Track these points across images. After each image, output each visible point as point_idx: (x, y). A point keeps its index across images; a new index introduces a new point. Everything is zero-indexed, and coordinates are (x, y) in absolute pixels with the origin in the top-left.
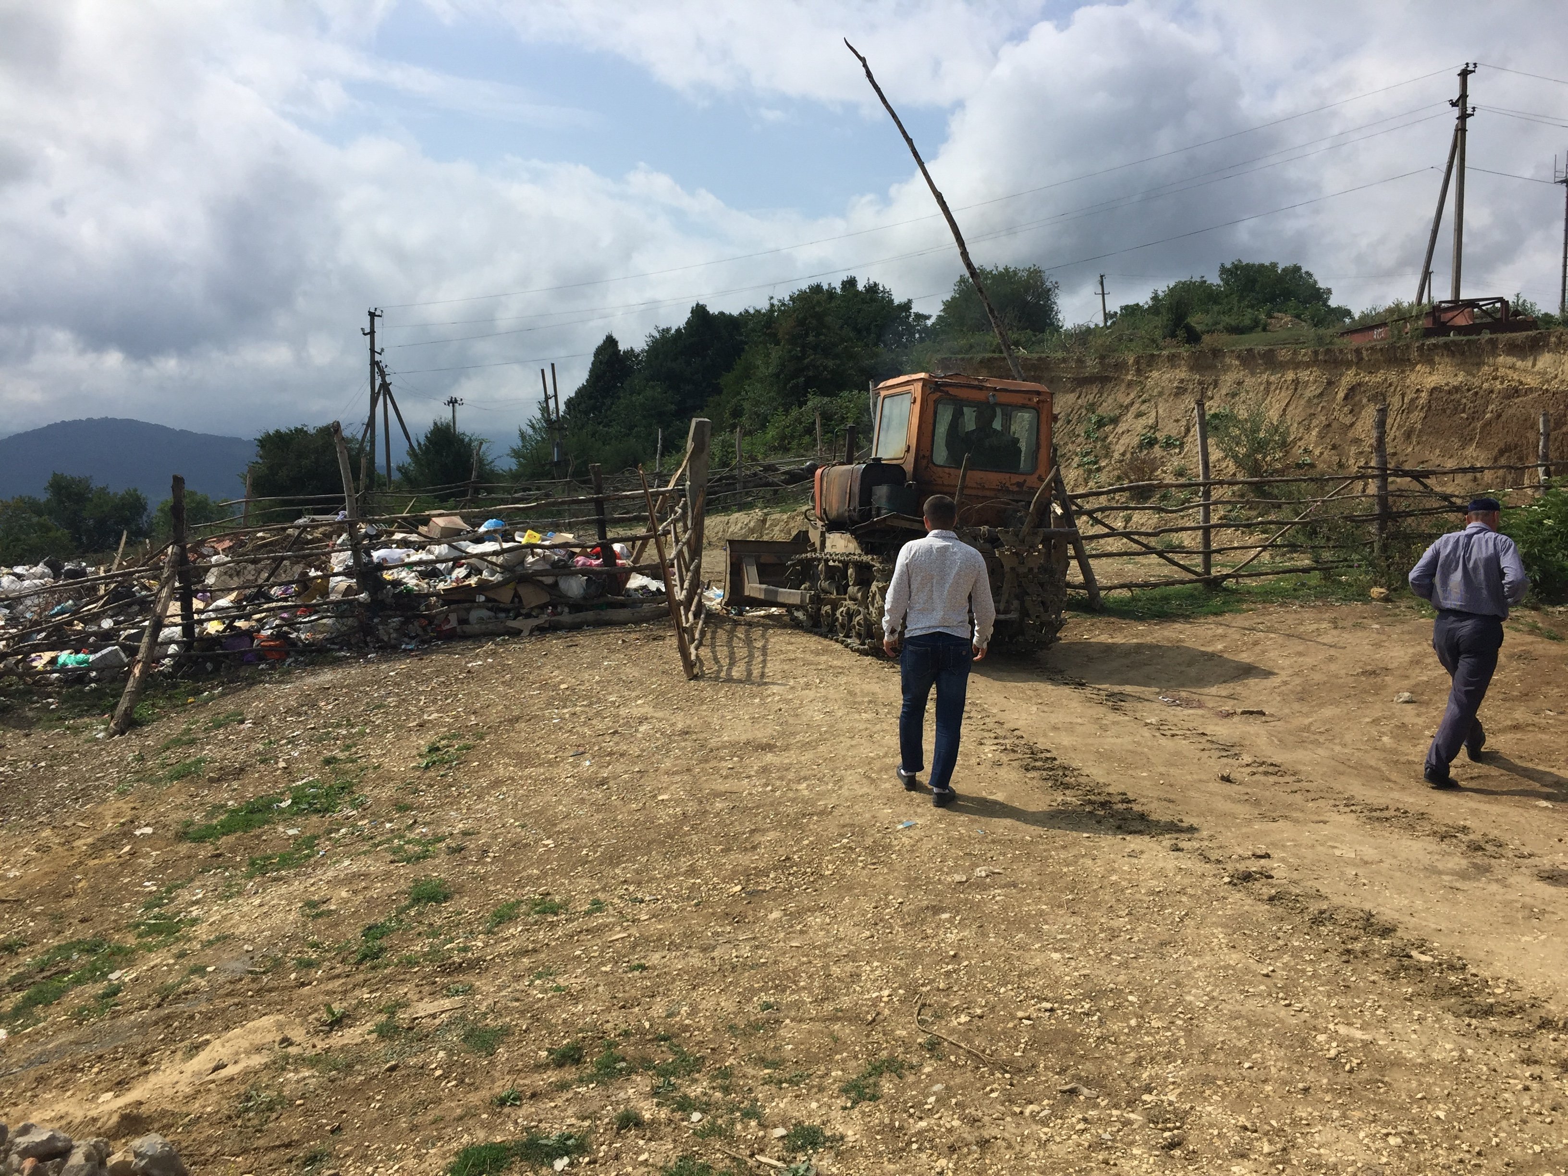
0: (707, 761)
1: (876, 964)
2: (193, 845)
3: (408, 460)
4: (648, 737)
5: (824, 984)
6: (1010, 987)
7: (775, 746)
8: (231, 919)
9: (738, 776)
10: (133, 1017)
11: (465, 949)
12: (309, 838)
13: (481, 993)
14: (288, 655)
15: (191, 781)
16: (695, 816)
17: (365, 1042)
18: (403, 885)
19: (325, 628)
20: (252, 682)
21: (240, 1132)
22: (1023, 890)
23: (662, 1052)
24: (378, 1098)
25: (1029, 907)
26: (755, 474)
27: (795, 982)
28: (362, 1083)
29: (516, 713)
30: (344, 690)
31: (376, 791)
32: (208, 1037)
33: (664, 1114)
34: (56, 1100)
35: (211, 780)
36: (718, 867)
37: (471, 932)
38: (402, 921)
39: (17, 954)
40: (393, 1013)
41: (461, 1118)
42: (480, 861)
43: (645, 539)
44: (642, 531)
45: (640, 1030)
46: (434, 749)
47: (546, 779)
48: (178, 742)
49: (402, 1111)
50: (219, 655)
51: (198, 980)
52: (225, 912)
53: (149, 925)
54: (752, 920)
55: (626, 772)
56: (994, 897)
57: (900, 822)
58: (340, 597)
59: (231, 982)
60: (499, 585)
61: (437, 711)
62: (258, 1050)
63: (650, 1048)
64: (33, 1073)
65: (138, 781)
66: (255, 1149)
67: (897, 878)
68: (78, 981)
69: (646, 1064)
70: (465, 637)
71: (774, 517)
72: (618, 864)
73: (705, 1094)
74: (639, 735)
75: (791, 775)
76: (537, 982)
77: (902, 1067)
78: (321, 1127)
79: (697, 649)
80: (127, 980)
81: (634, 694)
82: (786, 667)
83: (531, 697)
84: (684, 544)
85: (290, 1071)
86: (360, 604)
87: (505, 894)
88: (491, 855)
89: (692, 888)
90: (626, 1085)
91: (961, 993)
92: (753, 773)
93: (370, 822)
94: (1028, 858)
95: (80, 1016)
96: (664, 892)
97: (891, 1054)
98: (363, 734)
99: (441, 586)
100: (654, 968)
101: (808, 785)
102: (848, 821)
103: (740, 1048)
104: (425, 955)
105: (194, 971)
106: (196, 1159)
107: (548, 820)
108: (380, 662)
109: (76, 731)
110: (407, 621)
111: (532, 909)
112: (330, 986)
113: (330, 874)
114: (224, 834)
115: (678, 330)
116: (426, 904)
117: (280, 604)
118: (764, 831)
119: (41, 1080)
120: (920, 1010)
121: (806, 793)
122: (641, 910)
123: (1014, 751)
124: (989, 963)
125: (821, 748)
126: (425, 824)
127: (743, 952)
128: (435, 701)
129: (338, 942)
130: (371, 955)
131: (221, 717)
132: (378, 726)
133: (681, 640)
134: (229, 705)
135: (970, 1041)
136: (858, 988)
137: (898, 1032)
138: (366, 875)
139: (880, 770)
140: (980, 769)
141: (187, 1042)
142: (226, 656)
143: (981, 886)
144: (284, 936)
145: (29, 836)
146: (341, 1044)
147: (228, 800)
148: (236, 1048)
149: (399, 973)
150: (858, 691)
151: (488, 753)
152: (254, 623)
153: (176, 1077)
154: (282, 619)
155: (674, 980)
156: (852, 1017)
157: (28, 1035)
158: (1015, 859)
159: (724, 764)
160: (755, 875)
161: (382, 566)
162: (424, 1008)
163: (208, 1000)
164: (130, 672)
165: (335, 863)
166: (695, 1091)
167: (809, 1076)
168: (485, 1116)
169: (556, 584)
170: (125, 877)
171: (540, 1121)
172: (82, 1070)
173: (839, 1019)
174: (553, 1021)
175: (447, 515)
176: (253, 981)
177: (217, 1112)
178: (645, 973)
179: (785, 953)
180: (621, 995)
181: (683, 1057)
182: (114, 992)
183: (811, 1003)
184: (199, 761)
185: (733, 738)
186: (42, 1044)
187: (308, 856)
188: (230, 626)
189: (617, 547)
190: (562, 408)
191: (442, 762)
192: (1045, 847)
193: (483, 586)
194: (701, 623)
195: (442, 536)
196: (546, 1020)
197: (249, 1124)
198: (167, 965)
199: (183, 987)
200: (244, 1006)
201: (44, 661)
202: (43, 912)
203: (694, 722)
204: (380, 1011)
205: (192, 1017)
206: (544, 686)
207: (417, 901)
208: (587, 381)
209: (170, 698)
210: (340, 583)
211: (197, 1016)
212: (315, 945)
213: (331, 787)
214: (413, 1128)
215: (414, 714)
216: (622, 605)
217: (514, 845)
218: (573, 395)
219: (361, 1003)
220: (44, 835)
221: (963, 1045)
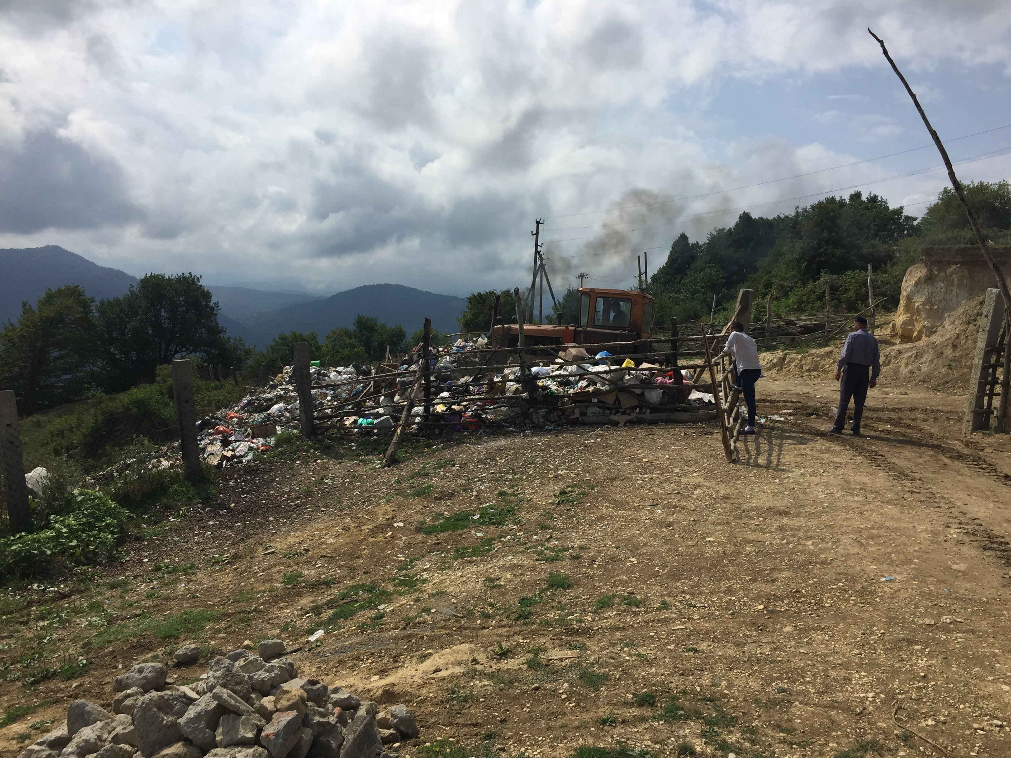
0: (741, 518)
1: (863, 673)
2: (425, 536)
3: (552, 312)
4: (700, 498)
5: (824, 681)
6: (968, 705)
7: (789, 513)
8: (445, 582)
9: (762, 531)
10: (390, 633)
11: (581, 621)
12: (489, 539)
13: (590, 650)
14: (480, 427)
15: (425, 498)
16: (731, 554)
17: (520, 669)
18: (543, 576)
19: (502, 413)
20: (460, 442)
21: (448, 712)
22: (980, 637)
23: (709, 709)
24: (528, 705)
25: (984, 649)
26: (779, 327)
27: (803, 678)
28: (519, 695)
29: (615, 475)
30: (512, 452)
31: (528, 515)
32: (431, 651)
33: (709, 750)
34: (348, 676)
35: (436, 498)
36: (747, 591)
37: (584, 611)
38: (542, 597)
39: (330, 587)
40: (537, 654)
41: (578, 728)
42: (590, 566)
43: (703, 368)
44: (699, 362)
45: (693, 690)
46: (563, 493)
47: (632, 519)
48: (418, 474)
49: (542, 716)
50: (442, 425)
51: (426, 616)
52: (441, 578)
53: (400, 580)
54: (771, 630)
55: (685, 520)
56: (956, 638)
57: (883, 576)
58: (512, 394)
59: (444, 620)
60: (607, 392)
61: (566, 469)
62: (459, 663)
63: (700, 705)
64: (337, 659)
65: (397, 495)
66: (456, 724)
67: (880, 616)
68: (362, 608)
69: (698, 715)
70: (584, 424)
71: (791, 356)
72: (678, 580)
73: (738, 742)
74: (695, 497)
75: (801, 534)
76: (626, 649)
77: (882, 748)
78: (494, 717)
79: (735, 442)
80: (388, 610)
81: (691, 469)
82: (798, 460)
83: (624, 465)
84: (729, 372)
85: (477, 680)
86: (522, 399)
87: (605, 590)
88: (597, 563)
89: (729, 602)
90: (684, 726)
91: (928, 703)
92: (773, 530)
93: (524, 534)
94: (984, 614)
95: (362, 628)
96: (710, 602)
97: (873, 738)
98: (521, 479)
99: (571, 391)
100: (703, 652)
101: (813, 543)
102: (842, 571)
103: (763, 715)
104: (556, 620)
105: (424, 611)
106: (423, 723)
107: (633, 545)
108: (532, 436)
109: (365, 463)
110: (549, 412)
111: (622, 601)
112: (500, 631)
113: (501, 563)
114: (442, 531)
115: (730, 230)
116: (557, 589)
117: (477, 397)
118: (780, 571)
119: (341, 662)
120: (896, 711)
121: (811, 547)
122: (694, 612)
123: (975, 535)
124: (951, 685)
125: (823, 518)
126: (557, 539)
127: (765, 651)
128: (564, 463)
129: (505, 605)
130: (523, 616)
131: (442, 462)
132: (530, 475)
133: (724, 436)
134: (447, 455)
135: (936, 739)
136: (849, 689)
137: (879, 724)
138: (522, 566)
139: (867, 538)
140: (948, 545)
141: (419, 653)
142: (446, 426)
143: (945, 629)
144: (474, 597)
145: (339, 521)
146: (506, 668)
147: (445, 511)
148: (447, 660)
149: (541, 630)
150: (852, 480)
151: (596, 499)
152: (462, 407)
153: (413, 672)
154: (477, 405)
155: (716, 663)
156: (845, 707)
157: (335, 636)
158: (973, 613)
159: (753, 522)
160: (774, 599)
161: (537, 377)
162: (555, 654)
163: (431, 629)
164: (395, 431)
165: (504, 556)
166: (732, 739)
167: (813, 743)
168: (593, 729)
169: (643, 394)
170: (388, 550)
171: (628, 739)
172: (362, 660)
173: (834, 708)
174: (636, 676)
175: (578, 347)
176: (457, 621)
177: (436, 697)
178: (696, 654)
179: (795, 656)
180: (680, 666)
181: (723, 715)
182: (381, 616)
183: (814, 693)
184: (430, 486)
185: (758, 505)
186: (342, 642)
187: (488, 551)
188: (449, 408)
189: (683, 372)
190: (649, 280)
191: (568, 501)
192: (998, 607)
193: (597, 392)
194: (738, 425)
195: (573, 360)
196: (631, 674)
197: (453, 708)
198: (410, 605)
199: (418, 619)
200: (451, 636)
201: (351, 422)
202: (345, 566)
203: (731, 491)
204: (529, 652)
205: (422, 638)
206: (632, 459)
207: (551, 586)
208: (666, 264)
209: (414, 448)
210: (512, 386)
211: (425, 638)
212: (491, 605)
213: (502, 510)
214: (549, 728)
215: (552, 470)
216: (685, 410)
217: (611, 559)
218: (656, 273)
219: (518, 644)
220: (347, 521)
221: (930, 740)
